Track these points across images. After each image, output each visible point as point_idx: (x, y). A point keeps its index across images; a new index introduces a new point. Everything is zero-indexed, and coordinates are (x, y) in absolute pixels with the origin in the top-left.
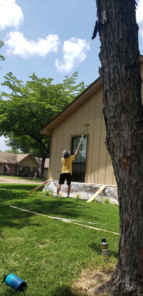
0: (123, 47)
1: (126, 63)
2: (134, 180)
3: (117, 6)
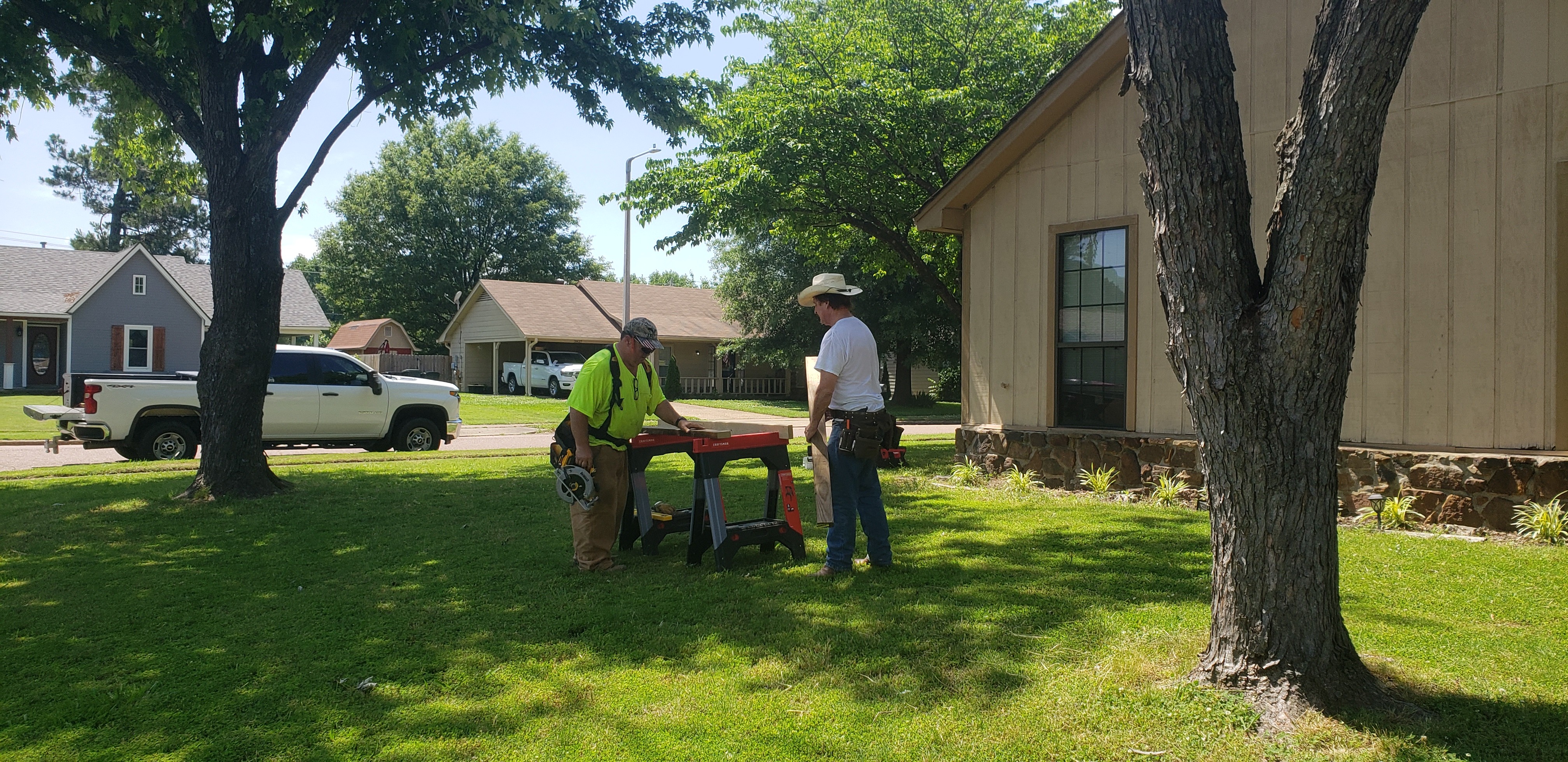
0: (1193, 135)
1: (1202, 173)
2: (1234, 441)
3: (1173, 42)
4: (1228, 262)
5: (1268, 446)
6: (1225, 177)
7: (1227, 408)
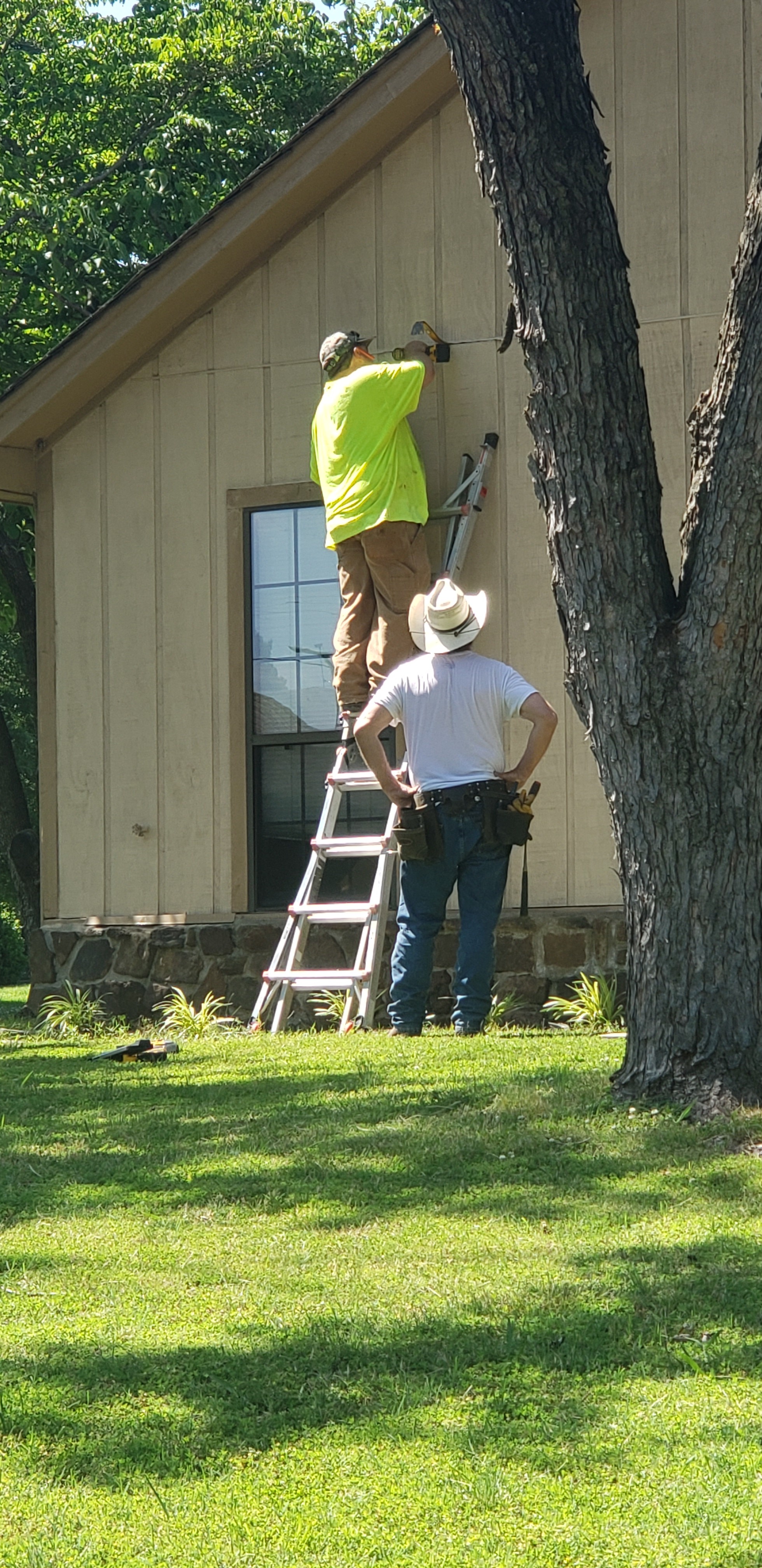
4: (638, 568)
5: (691, 792)
6: (633, 464)
7: (642, 748)
